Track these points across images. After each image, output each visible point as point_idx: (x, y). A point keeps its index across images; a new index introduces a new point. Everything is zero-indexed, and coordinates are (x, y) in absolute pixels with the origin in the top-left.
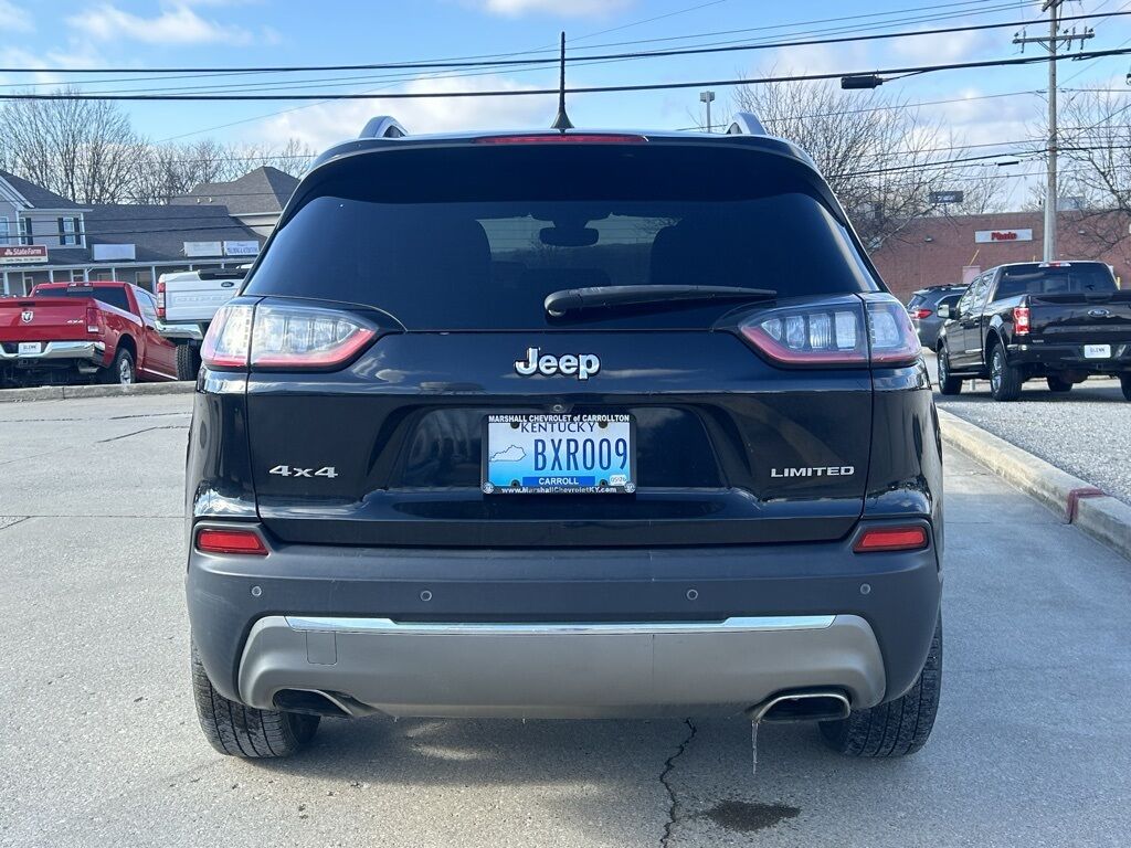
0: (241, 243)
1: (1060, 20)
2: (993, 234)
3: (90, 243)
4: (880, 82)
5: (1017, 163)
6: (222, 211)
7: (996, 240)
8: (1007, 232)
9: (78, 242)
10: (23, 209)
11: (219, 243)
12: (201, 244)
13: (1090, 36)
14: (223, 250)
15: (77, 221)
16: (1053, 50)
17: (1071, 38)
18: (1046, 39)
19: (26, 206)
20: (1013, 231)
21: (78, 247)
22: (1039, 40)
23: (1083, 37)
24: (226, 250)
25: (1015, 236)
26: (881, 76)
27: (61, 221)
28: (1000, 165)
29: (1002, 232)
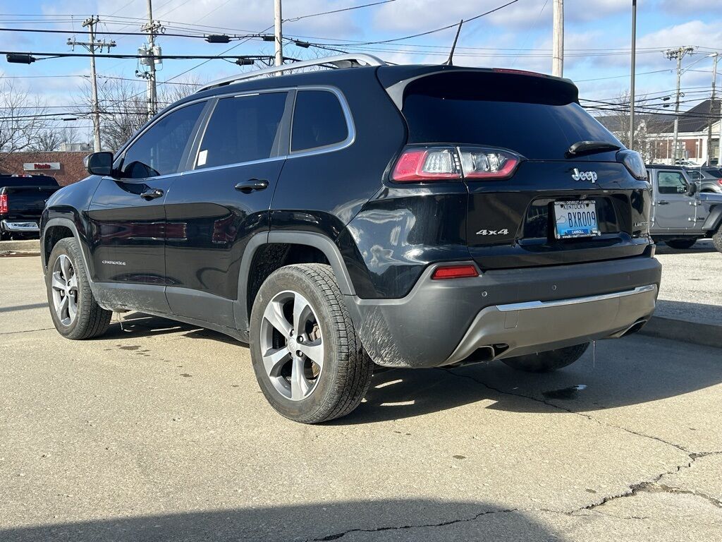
1: (96, 33)
2: (35, 165)
4: (33, 60)
5: (75, 119)
7: (37, 169)
8: (44, 164)
13: (114, 46)
16: (93, 51)
17: (102, 45)
18: (88, 44)
20: (48, 164)
22: (84, 44)
23: (109, 46)
25: (49, 166)
26: (33, 56)
28: (65, 120)
29: (41, 164)
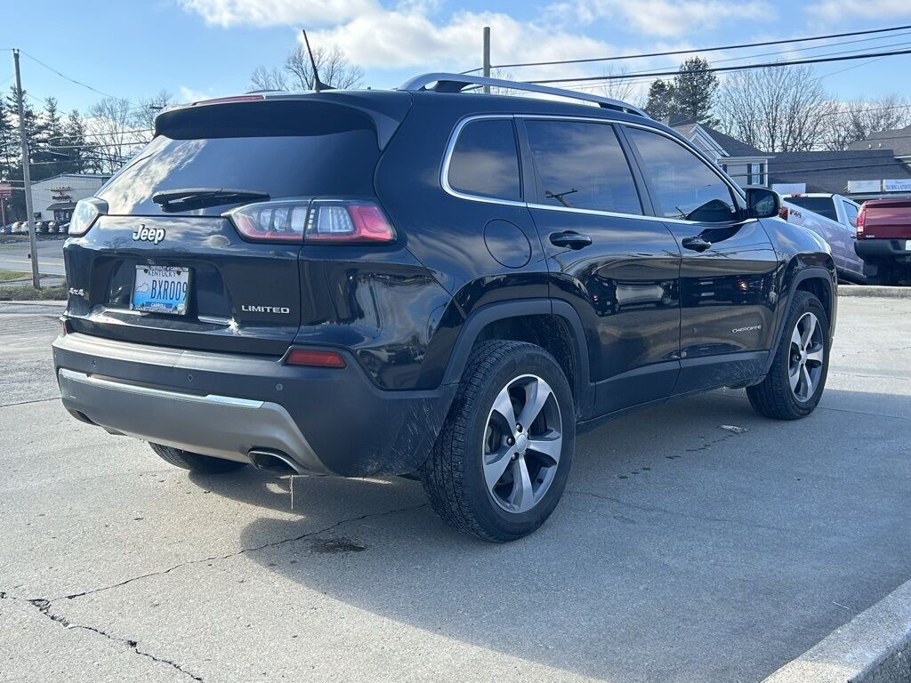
0: (900, 181)
3: (770, 183)
6: (888, 154)
9: (762, 182)
10: (720, 157)
11: (879, 181)
12: (862, 182)
14: (882, 187)
15: (762, 166)
19: (724, 156)
21: (760, 187)
24: (884, 187)
27: (749, 166)
